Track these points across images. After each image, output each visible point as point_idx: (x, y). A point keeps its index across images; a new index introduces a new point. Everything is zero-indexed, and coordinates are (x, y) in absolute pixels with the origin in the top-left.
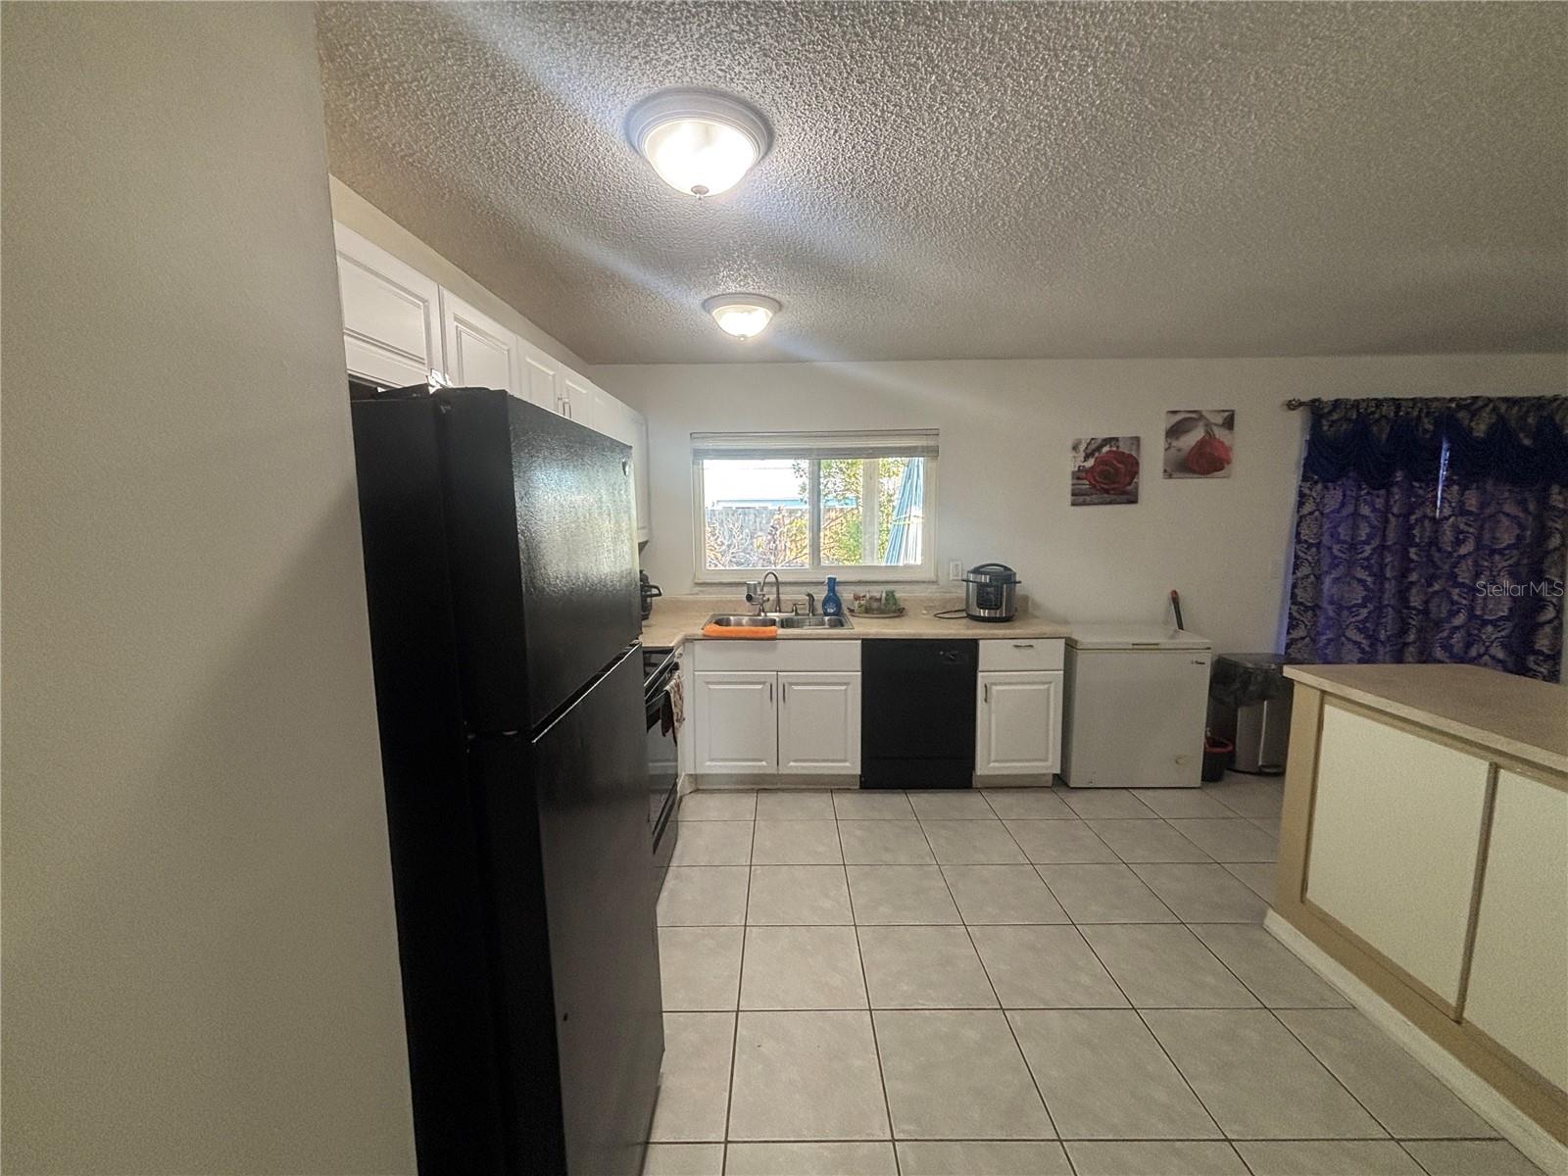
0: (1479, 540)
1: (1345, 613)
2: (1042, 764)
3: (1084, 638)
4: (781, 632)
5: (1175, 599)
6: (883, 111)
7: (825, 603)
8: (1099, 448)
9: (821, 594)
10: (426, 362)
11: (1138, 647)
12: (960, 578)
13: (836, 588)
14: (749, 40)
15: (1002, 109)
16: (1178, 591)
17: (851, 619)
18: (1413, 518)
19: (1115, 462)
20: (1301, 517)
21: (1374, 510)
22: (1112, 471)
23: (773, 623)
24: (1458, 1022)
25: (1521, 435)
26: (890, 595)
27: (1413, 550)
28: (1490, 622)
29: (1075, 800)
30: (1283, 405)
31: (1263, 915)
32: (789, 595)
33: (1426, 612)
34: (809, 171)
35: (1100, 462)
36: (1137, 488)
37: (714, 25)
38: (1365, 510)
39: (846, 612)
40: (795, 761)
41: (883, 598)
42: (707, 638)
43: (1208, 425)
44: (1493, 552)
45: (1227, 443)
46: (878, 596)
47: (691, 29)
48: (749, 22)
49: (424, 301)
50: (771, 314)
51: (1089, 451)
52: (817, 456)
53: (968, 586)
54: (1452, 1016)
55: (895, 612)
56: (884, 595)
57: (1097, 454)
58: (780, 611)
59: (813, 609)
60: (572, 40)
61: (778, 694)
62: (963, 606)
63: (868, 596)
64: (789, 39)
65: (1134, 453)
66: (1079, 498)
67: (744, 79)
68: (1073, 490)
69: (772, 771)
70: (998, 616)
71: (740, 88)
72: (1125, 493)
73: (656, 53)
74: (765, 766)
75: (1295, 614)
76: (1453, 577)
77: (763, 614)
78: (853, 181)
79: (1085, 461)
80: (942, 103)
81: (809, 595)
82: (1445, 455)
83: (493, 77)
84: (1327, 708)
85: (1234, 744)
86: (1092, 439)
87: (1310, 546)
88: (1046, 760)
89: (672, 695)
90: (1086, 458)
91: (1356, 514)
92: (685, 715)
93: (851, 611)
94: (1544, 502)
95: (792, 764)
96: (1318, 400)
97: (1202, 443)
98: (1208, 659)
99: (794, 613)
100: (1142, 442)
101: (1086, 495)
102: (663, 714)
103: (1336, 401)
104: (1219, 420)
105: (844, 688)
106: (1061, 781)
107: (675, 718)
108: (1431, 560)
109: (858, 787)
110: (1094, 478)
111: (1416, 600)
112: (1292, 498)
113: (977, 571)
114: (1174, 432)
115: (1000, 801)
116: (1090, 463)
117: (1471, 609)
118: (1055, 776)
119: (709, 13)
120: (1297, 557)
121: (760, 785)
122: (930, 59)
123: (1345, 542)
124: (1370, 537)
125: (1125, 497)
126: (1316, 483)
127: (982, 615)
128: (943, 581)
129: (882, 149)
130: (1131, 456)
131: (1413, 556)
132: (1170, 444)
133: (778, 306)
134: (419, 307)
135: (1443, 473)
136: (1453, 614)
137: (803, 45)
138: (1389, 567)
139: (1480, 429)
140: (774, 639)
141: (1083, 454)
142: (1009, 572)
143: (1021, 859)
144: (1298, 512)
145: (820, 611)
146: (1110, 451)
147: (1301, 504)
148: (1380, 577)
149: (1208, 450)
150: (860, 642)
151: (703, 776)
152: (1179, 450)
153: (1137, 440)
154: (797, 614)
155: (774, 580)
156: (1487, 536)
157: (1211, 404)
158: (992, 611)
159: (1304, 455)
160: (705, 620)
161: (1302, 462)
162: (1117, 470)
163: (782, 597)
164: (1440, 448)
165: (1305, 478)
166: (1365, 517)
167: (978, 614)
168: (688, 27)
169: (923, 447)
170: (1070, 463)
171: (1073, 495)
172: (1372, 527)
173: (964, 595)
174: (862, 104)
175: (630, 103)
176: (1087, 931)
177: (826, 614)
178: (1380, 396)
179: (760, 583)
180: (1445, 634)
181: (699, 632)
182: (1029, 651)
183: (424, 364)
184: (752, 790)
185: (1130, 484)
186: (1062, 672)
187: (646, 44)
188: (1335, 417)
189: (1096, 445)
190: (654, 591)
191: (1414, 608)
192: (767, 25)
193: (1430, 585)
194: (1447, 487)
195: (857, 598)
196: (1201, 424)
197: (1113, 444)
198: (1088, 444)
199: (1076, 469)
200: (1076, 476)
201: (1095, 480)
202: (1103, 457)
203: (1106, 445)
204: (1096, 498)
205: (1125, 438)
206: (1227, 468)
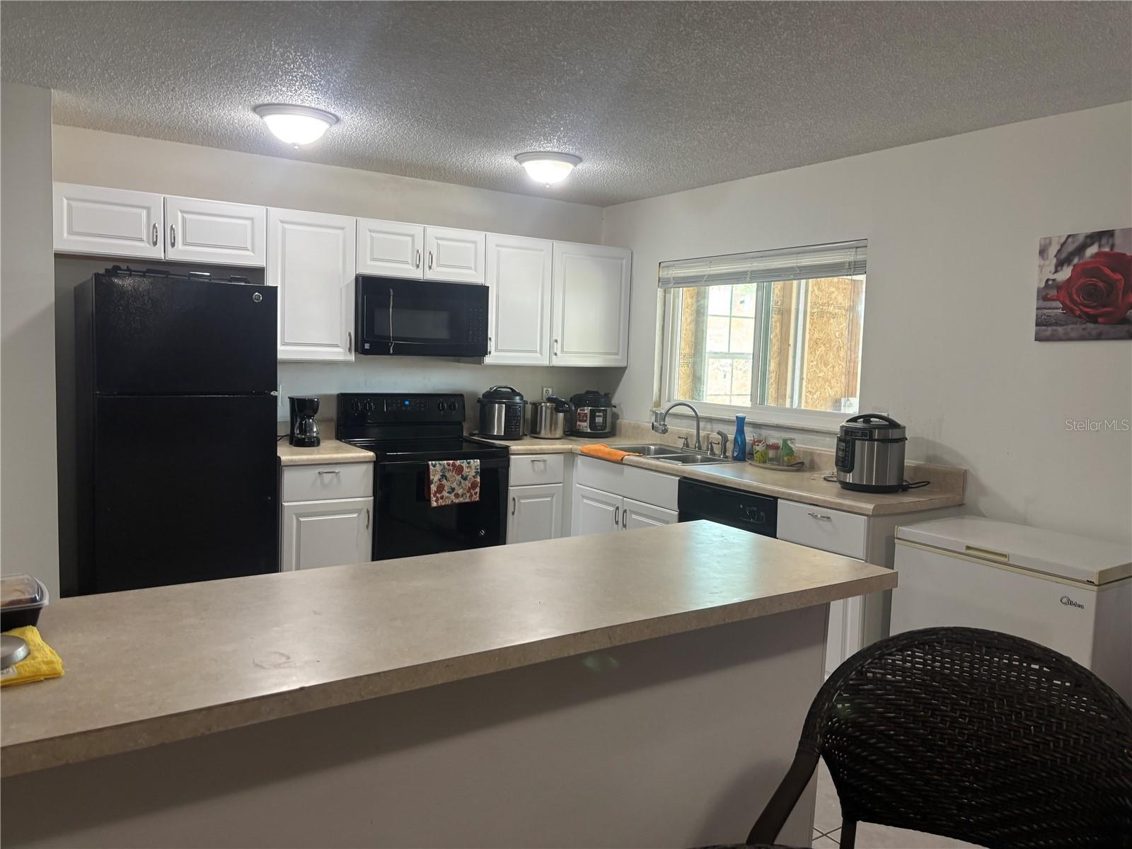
8: (1081, 250)
9: (729, 433)
19: (1108, 271)
22: (1101, 284)
26: (788, 443)
35: (1080, 272)
41: (782, 447)
51: (1063, 255)
52: (763, 277)
55: (792, 465)
56: (782, 443)
57: (1076, 261)
63: (768, 443)
66: (1047, 329)
68: (1038, 317)
72: (1126, 321)
79: (1056, 271)
81: (720, 434)
86: (1069, 236)
90: (1060, 265)
101: (1056, 324)
110: (1070, 295)
116: (1065, 273)
125: (1124, 328)
141: (1054, 261)
146: (1097, 255)
162: (1111, 284)
170: (1034, 276)
171: (1037, 324)
182: (827, 525)
189: (1076, 245)
197: (1104, 241)
198: (1063, 245)
199: (1043, 285)
200: (1043, 296)
201: (1072, 300)
202: (1086, 263)
203: (1092, 244)
204: (1074, 329)
205: (1125, 231)
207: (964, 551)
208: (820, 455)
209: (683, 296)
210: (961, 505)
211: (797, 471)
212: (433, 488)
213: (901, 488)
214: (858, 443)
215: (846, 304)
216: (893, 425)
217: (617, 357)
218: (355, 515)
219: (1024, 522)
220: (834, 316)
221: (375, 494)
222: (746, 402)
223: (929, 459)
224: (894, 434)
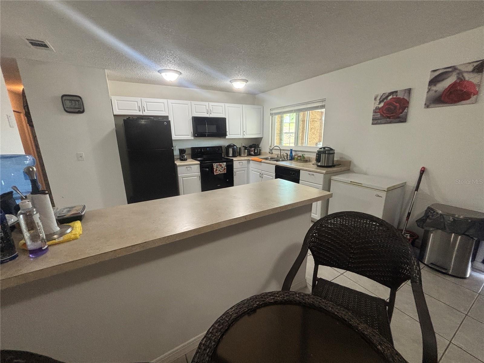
9: (288, 153)
19: (394, 103)
26: (304, 155)
35: (387, 104)
36: (406, 115)
43: (460, 73)
51: (381, 99)
52: (297, 111)
56: (302, 155)
57: (385, 101)
59: (287, 158)
66: (376, 121)
68: (373, 118)
72: (399, 117)
79: (379, 104)
86: (384, 94)
90: (380, 102)
97: (453, 85)
100: (412, 91)
101: (378, 119)
104: (470, 68)
110: (383, 111)
114: (433, 82)
116: (382, 105)
125: (398, 120)
130: (404, 99)
132: (431, 89)
141: (378, 101)
146: (391, 99)
149: (459, 88)
152: (436, 91)
153: (409, 90)
162: (396, 107)
169: (321, 106)
170: (373, 105)
171: (372, 120)
182: (312, 176)
185: (402, 113)
189: (386, 96)
196: (455, 73)
197: (394, 94)
198: (381, 96)
199: (375, 108)
200: (375, 112)
201: (384, 113)
202: (388, 101)
203: (390, 95)
204: (383, 121)
205: (401, 91)
206: (473, 98)
207: (350, 183)
208: (311, 158)
209: (277, 118)
210: (349, 170)
211: (306, 162)
212: (215, 170)
213: (333, 166)
214: (322, 155)
215: (320, 118)
216: (331, 149)
217: (260, 135)
218: (196, 177)
219: (365, 174)
220: (316, 121)
221: (201, 172)
222: (292, 145)
223: (341, 158)
224: (331, 152)
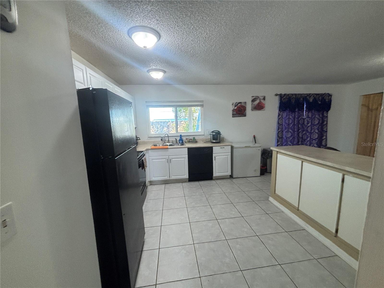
0: (312, 123)
1: (288, 139)
2: (227, 173)
3: (235, 145)
4: (169, 147)
5: (254, 137)
6: (183, 32)
7: (179, 140)
8: (238, 105)
9: (178, 139)
10: (83, 83)
11: (246, 147)
12: (209, 134)
13: (182, 137)
14: (154, 18)
15: (207, 33)
16: (255, 135)
17: (185, 144)
18: (299, 118)
19: (241, 107)
20: (279, 119)
21: (292, 117)
22: (240, 109)
23: (168, 145)
24: (298, 210)
25: (319, 101)
26: (194, 138)
27: (300, 125)
28: (314, 139)
29: (234, 180)
30: (274, 95)
31: (268, 198)
32: (171, 139)
33: (302, 138)
34: (169, 43)
35: (238, 108)
36: (246, 113)
37: (146, 14)
38: (291, 117)
39: (184, 142)
40: (173, 176)
41: (192, 139)
42: (152, 149)
43: (260, 99)
44: (314, 125)
45: (264, 103)
46: (191, 138)
47: (141, 15)
48: (154, 14)
49: (82, 70)
50: (163, 74)
51: (236, 105)
52: (176, 107)
53: (211, 136)
54: (297, 209)
55: (195, 142)
56: (193, 138)
57: (237, 106)
58: (169, 143)
59: (177, 142)
60: (115, 15)
61: (169, 161)
62: (210, 140)
63: (189, 139)
64: (162, 18)
65: (245, 105)
66: (234, 116)
67: (153, 25)
68: (232, 114)
69: (169, 179)
70: (217, 141)
71: (153, 26)
72: (243, 114)
73: (134, 19)
74: (167, 178)
75: (278, 139)
76: (307, 131)
77: (165, 144)
78: (179, 46)
79: (235, 107)
80: (195, 31)
81: (176, 139)
82: (305, 106)
83: (97, 21)
84: (278, 154)
85: (267, 166)
86: (236, 103)
87: (281, 125)
88: (228, 172)
89: (144, 161)
90: (235, 106)
91: (289, 118)
92: (147, 166)
93: (185, 142)
94: (323, 114)
95: (173, 177)
96: (281, 94)
97: (259, 103)
98: (260, 148)
99: (172, 143)
100: (246, 103)
102: (142, 165)
103: (285, 94)
104: (262, 98)
105: (184, 159)
106: (231, 177)
107: (145, 166)
108: (303, 126)
109: (188, 181)
110: (237, 111)
111: (300, 135)
112: (277, 115)
113: (212, 132)
114: (253, 101)
115: (219, 182)
116: (236, 108)
117: (311, 137)
118: (230, 175)
119: (145, 12)
120: (278, 127)
121: (166, 182)
122: (191, 23)
123: (287, 124)
124: (292, 122)
126: (281, 112)
127: (214, 141)
128: (206, 135)
129: (184, 40)
130: (244, 106)
131: (300, 126)
132: (252, 103)
133: (165, 72)
134: (81, 71)
135: (305, 109)
136: (307, 138)
137: (165, 19)
138: (296, 129)
139: (311, 100)
140: (168, 148)
142: (219, 132)
143: (222, 192)
144: (278, 117)
145: (178, 142)
146: (240, 105)
147: (279, 116)
148: (294, 131)
149: (260, 104)
150: (187, 148)
151: (152, 181)
152: (254, 105)
153: (245, 103)
154: (173, 143)
155: (167, 136)
156: (313, 122)
157: (260, 94)
158: (216, 141)
159: (279, 106)
160: (151, 146)
161: (279, 107)
162: (242, 109)
163: (170, 140)
164: (304, 104)
165: (279, 110)
166: (291, 119)
167: (213, 141)
168: (141, 14)
169: (200, 104)
170: (232, 108)
171: (233, 115)
172: (292, 120)
173: (210, 138)
174: (179, 31)
175: (128, 28)
176: (235, 204)
177: (180, 143)
178: (293, 93)
179: (164, 137)
180: (306, 142)
181: (150, 148)
182: (223, 149)
183: (82, 84)
184: (164, 184)
185: (244, 112)
186: (230, 153)
187: (132, 17)
188: (284, 97)
190: (139, 139)
191: (300, 137)
192: (157, 15)
193: (303, 132)
194: (306, 112)
195: (187, 139)
196: (258, 99)
197: (240, 103)
200: (233, 111)
204: (237, 115)
205: (243, 102)
206: (264, 108)
